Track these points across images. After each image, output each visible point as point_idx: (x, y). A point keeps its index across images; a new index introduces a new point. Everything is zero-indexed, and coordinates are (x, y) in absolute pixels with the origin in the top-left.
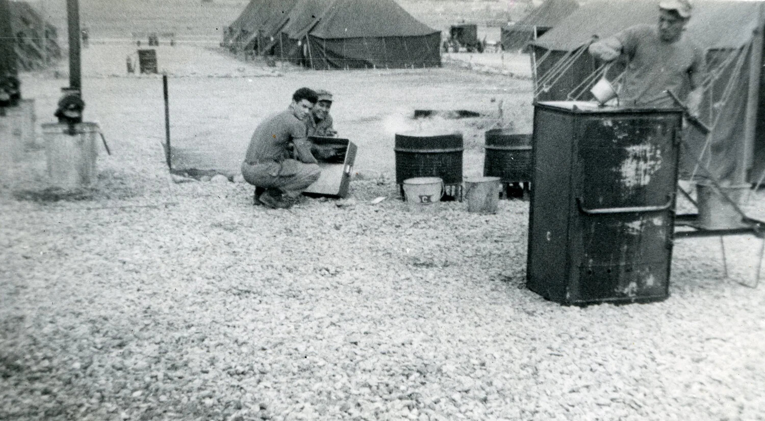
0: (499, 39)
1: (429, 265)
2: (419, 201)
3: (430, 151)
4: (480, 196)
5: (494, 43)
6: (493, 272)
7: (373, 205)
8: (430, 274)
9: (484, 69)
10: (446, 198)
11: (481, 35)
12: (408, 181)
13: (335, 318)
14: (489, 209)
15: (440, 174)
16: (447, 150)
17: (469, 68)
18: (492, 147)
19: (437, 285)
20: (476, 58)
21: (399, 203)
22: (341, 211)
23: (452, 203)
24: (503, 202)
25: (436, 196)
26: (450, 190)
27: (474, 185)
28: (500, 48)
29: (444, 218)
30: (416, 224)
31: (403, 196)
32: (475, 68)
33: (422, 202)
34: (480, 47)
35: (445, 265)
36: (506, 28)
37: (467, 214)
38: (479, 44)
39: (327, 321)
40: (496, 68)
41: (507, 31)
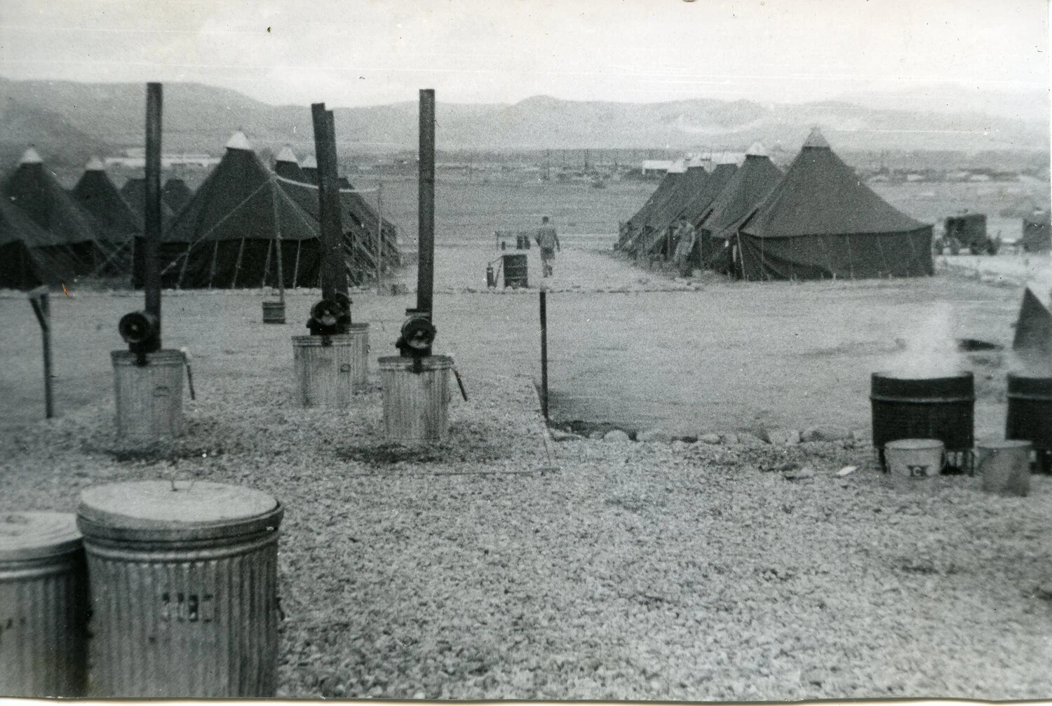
0: (1020, 235)
1: (926, 570)
2: (907, 472)
3: (923, 400)
4: (1001, 469)
5: (1012, 240)
6: (1027, 584)
7: (839, 477)
8: (930, 583)
9: (998, 279)
10: (948, 470)
11: (991, 231)
12: (892, 445)
13: (787, 645)
14: (1017, 488)
15: (938, 435)
16: (950, 400)
17: (976, 277)
18: (1019, 395)
19: (938, 600)
20: (985, 263)
21: (878, 475)
22: (794, 486)
23: (958, 478)
24: (1037, 478)
25: (934, 467)
26: (955, 458)
27: (991, 454)
28: (1021, 249)
29: (946, 500)
30: (902, 509)
31: (883, 466)
32: (985, 278)
33: (912, 475)
34: (991, 248)
35: (952, 571)
36: (1030, 220)
37: (982, 495)
38: (989, 242)
39: (775, 650)
40: (1018, 278)
41: (1031, 225)
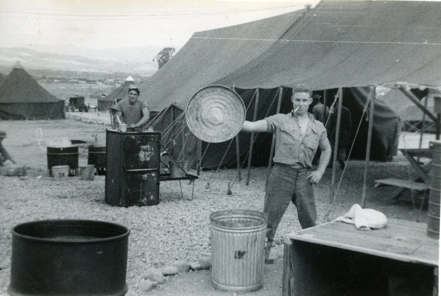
0: (97, 105)
1: (65, 198)
2: (58, 175)
3: (63, 154)
4: (86, 173)
5: (94, 107)
6: (92, 199)
7: (38, 179)
8: (66, 200)
9: (89, 121)
10: (70, 175)
11: (86, 103)
12: (54, 167)
14: (90, 179)
15: (68, 164)
16: (71, 154)
17: (80, 120)
18: (91, 152)
19: (69, 203)
20: (84, 115)
21: (50, 178)
22: (23, 181)
23: (74, 177)
24: (97, 176)
25: (67, 174)
26: (73, 171)
27: (83, 168)
28: (97, 110)
29: (70, 182)
30: (58, 185)
31: (51, 174)
32: (84, 120)
33: (60, 176)
34: (86, 109)
35: (72, 197)
36: (100, 100)
37: (81, 181)
38: (86, 107)
40: (95, 120)
41: (101, 101)
